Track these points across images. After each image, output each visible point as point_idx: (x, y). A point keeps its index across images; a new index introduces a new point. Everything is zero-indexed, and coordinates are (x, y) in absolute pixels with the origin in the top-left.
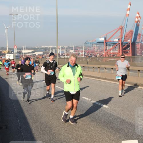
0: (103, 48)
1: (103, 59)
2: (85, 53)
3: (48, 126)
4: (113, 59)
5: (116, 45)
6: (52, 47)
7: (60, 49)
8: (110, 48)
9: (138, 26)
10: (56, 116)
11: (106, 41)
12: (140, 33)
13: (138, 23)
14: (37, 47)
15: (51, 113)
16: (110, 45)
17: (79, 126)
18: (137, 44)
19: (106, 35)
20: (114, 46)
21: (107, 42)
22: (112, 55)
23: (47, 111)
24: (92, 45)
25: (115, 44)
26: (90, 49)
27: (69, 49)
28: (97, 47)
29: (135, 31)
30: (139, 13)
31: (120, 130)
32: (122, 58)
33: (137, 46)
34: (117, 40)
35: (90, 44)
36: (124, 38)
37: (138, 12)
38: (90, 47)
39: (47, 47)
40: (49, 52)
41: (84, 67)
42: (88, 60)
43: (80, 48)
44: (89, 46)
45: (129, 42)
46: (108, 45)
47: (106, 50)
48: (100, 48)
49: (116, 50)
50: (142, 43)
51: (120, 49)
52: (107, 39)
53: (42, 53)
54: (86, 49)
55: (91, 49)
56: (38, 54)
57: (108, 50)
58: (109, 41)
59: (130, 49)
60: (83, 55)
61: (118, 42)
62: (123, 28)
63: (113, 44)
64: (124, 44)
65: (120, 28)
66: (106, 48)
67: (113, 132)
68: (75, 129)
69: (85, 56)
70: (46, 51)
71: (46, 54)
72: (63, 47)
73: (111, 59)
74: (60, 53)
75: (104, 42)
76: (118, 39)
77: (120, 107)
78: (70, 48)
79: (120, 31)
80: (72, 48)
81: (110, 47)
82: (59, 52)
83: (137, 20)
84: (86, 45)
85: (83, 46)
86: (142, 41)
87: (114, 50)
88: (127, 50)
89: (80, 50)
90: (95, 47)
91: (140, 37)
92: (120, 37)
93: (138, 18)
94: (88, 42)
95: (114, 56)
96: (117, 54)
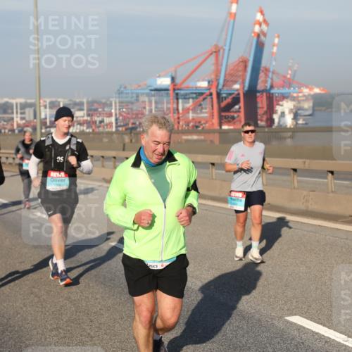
0: (170, 106)
2: (116, 120)
4: (195, 137)
5: (201, 98)
6: (22, 100)
7: (45, 107)
8: (187, 106)
9: (260, 47)
10: (36, 296)
11: (176, 87)
12: (268, 66)
13: (262, 38)
16: (186, 97)
17: (101, 324)
18: (258, 94)
19: (176, 71)
20: (197, 100)
21: (178, 89)
22: (191, 124)
25: (199, 94)
26: (132, 109)
27: (73, 108)
28: (150, 102)
29: (254, 61)
32: (247, 132)
33: (259, 100)
34: (204, 84)
35: (130, 95)
36: (225, 80)
37: (260, 8)
38: (132, 103)
40: (15, 115)
41: (115, 158)
42: (127, 139)
43: (105, 105)
44: (129, 99)
45: (237, 90)
46: (179, 97)
47: (176, 112)
48: (159, 106)
49: (204, 113)
50: (272, 91)
51: (213, 109)
52: (178, 81)
54: (120, 109)
55: (135, 108)
58: (185, 85)
59: (240, 108)
60: (110, 124)
61: (209, 89)
62: (221, 51)
63: (194, 96)
64: (224, 95)
65: (214, 50)
66: (175, 106)
68: (89, 331)
69: (116, 127)
70: (5, 112)
71: (5, 121)
72: (57, 101)
73: (189, 137)
74: (46, 118)
75: (171, 88)
76: (209, 82)
77: (213, 268)
78: (75, 104)
79: (212, 59)
80: (81, 104)
81: (186, 103)
82: (43, 116)
83: (257, 29)
84: (119, 97)
85: (113, 100)
86: (272, 87)
87: (199, 111)
88: (233, 112)
89: (104, 110)
90: (144, 102)
91: (267, 75)
92: (213, 77)
93: (260, 25)
94: (125, 88)
95: (196, 127)
96: (207, 122)
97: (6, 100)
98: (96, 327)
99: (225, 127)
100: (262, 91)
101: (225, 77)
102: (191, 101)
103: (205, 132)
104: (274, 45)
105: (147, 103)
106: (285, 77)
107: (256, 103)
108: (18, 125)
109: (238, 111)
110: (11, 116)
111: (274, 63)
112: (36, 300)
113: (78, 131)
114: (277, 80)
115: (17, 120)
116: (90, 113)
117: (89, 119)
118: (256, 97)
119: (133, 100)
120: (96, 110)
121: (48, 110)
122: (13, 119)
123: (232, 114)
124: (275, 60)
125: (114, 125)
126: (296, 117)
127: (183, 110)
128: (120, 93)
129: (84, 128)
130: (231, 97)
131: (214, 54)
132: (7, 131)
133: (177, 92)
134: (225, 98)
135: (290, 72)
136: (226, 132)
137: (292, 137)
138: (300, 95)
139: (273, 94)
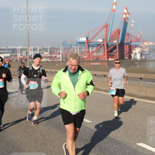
0: (85, 50)
1: (84, 63)
2: (62, 56)
3: (16, 146)
4: (97, 64)
5: (99, 46)
6: (21, 47)
7: (31, 50)
8: (93, 50)
9: (126, 24)
10: (26, 133)
11: (88, 42)
13: (127, 20)
14: (2, 48)
15: (20, 130)
16: (93, 46)
17: (55, 145)
19: (88, 35)
20: (98, 48)
21: (90, 43)
22: (95, 58)
23: (15, 127)
24: (71, 46)
25: (99, 45)
27: (43, 51)
28: (77, 48)
30: (128, 9)
31: (104, 149)
32: (117, 63)
33: (125, 47)
34: (101, 40)
35: (68, 45)
36: (110, 39)
37: (126, 7)
38: (69, 49)
39: (16, 47)
40: (18, 54)
43: (57, 49)
44: (68, 47)
45: (116, 43)
46: (90, 46)
47: (89, 53)
48: (81, 50)
49: (101, 53)
50: (131, 44)
51: (104, 51)
52: (89, 39)
53: (9, 55)
54: (64, 51)
55: (70, 51)
56: (4, 57)
57: (90, 52)
58: (92, 41)
59: (117, 51)
60: (59, 58)
61: (103, 43)
62: (108, 26)
63: (96, 45)
64: (110, 45)
65: (105, 25)
66: (88, 50)
67: (96, 152)
68: (50, 149)
69: (62, 59)
70: (14, 52)
71: (14, 56)
72: (36, 48)
73: (94, 64)
74: (31, 55)
75: (86, 42)
76: (103, 40)
78: (44, 49)
79: (104, 30)
80: (47, 49)
82: (30, 54)
83: (124, 16)
84: (63, 46)
85: (61, 47)
86: (131, 42)
87: (98, 52)
88: (114, 53)
89: (56, 52)
90: (74, 48)
91: (128, 37)
92: (105, 37)
93: (126, 14)
94: (66, 42)
95: (97, 59)
96: (102, 57)
97: (14, 47)
98: (53, 147)
99: (110, 59)
100: (126, 44)
101: (110, 37)
102: (95, 48)
103: (101, 61)
104: (132, 23)
105: (76, 49)
106: (137, 37)
107: (123, 49)
108: (19, 58)
109: (116, 52)
110: (16, 54)
111: (132, 31)
112: (27, 134)
113: (45, 61)
114: (133, 39)
115: (19, 56)
116: (51, 53)
117: (50, 55)
118: (124, 46)
119: (69, 47)
120: (53, 52)
121: (32, 51)
122: (17, 55)
123: (113, 54)
124: (132, 30)
125: (61, 58)
126: (141, 55)
127: (91, 52)
128: (64, 44)
129: (48, 59)
130: (113, 46)
131: (105, 27)
132: (14, 61)
133: (89, 44)
134: (110, 47)
135: (139, 35)
136: (111, 61)
137: (140, 64)
138: (144, 45)
139: (131, 45)
